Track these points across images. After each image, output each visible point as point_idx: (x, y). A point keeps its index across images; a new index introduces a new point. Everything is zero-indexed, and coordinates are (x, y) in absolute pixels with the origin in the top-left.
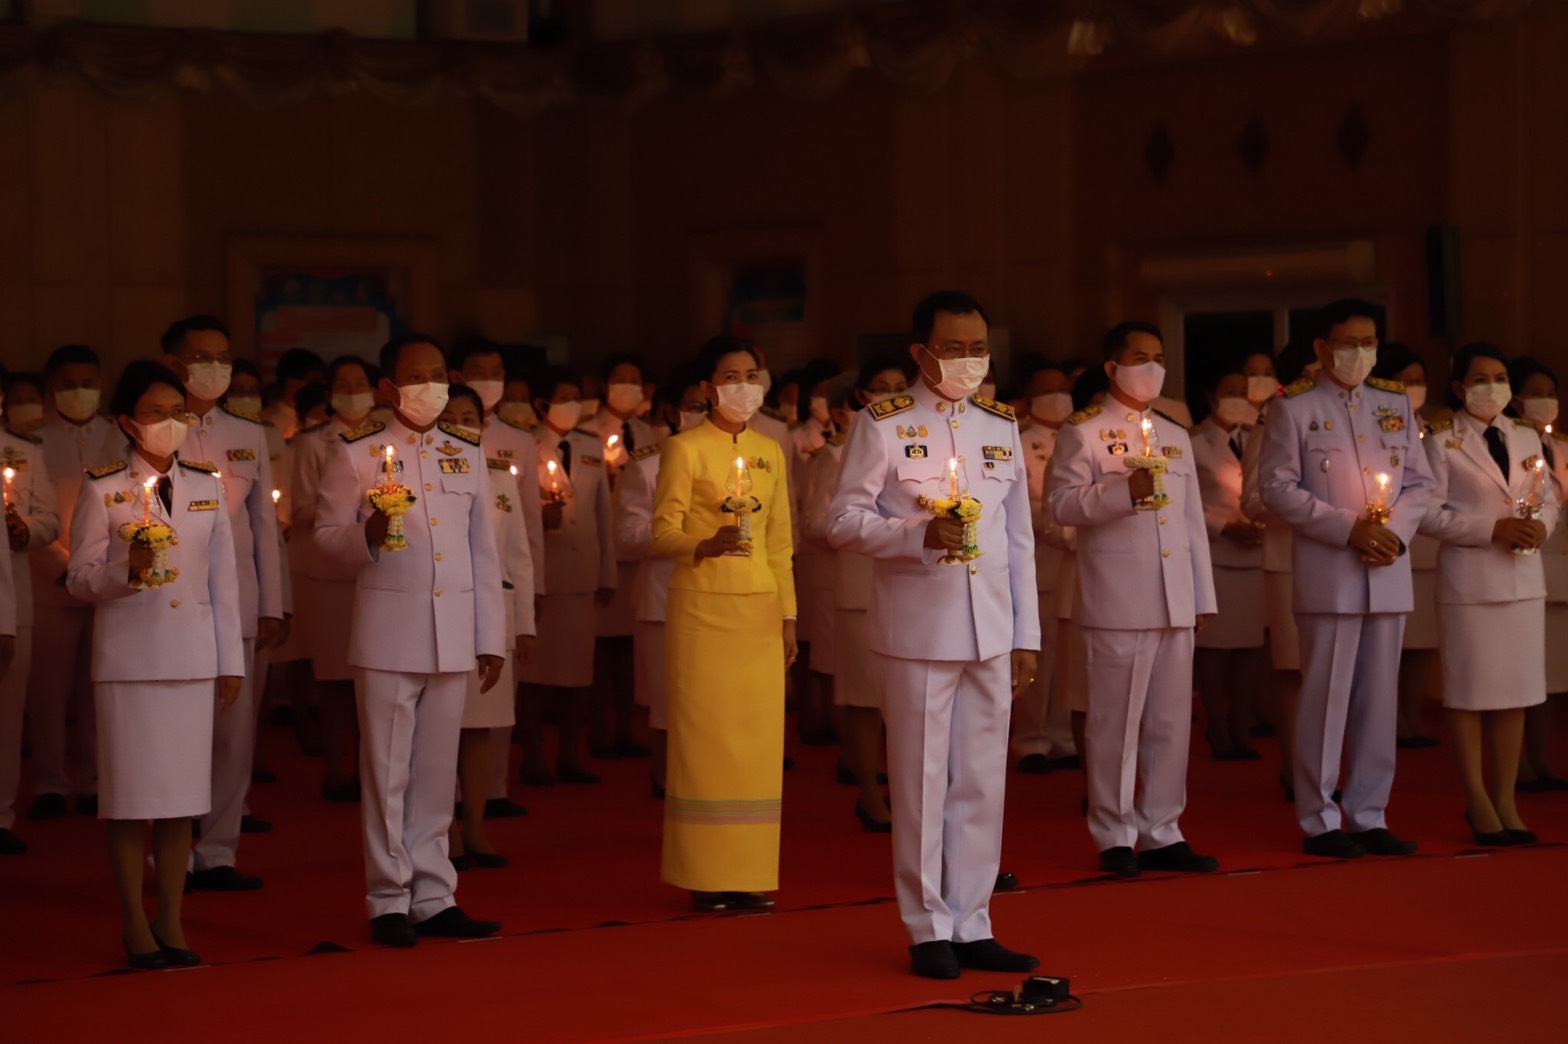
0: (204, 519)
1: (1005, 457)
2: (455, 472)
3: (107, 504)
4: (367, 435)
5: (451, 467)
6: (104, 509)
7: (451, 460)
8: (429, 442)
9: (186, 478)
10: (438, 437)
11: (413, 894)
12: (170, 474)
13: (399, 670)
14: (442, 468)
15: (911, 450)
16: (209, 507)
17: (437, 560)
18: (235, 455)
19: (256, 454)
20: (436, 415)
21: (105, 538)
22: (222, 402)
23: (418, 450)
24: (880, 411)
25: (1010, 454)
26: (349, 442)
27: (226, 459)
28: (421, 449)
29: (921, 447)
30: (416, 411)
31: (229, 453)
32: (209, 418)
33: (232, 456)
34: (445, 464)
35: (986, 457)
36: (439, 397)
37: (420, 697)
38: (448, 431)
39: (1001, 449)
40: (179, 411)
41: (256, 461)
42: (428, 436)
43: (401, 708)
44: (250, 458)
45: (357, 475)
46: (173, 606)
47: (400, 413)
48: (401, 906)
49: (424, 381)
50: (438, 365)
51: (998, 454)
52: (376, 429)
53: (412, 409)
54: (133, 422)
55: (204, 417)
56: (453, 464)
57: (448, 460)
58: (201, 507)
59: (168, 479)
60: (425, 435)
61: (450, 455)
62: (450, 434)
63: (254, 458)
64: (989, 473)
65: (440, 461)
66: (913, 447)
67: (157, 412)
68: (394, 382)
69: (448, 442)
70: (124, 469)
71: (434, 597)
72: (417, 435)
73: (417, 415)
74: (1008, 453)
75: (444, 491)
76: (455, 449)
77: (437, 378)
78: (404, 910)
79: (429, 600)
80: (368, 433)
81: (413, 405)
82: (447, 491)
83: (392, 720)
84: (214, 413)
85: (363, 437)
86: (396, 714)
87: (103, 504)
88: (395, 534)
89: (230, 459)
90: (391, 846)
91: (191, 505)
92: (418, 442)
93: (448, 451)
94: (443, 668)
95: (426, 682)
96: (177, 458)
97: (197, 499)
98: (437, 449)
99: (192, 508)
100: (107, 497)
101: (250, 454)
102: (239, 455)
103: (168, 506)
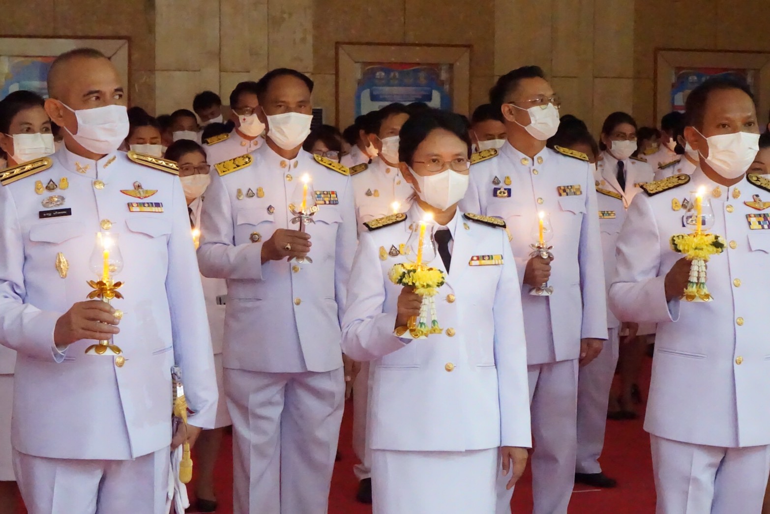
0: (487, 275)
2: (763, 228)
3: (382, 257)
4: (670, 188)
5: (759, 223)
6: (378, 262)
7: (760, 215)
8: (735, 196)
9: (470, 231)
10: (746, 190)
12: (450, 226)
13: (694, 442)
14: (750, 223)
16: (493, 262)
17: (739, 325)
18: (564, 191)
19: (583, 189)
20: (746, 168)
21: (379, 295)
22: (551, 143)
23: (723, 204)
26: (650, 195)
27: (556, 193)
28: (727, 203)
30: (724, 162)
31: (559, 188)
32: (540, 158)
33: (561, 191)
34: (754, 220)
36: (750, 148)
37: (719, 469)
38: (758, 183)
40: (459, 160)
42: (735, 190)
43: (696, 481)
44: (578, 193)
45: (657, 232)
46: (449, 370)
47: (706, 164)
49: (735, 130)
50: (749, 114)
52: (680, 182)
53: (721, 161)
54: (411, 171)
55: (535, 158)
56: (762, 219)
57: (755, 216)
58: (483, 262)
59: (448, 232)
60: (732, 188)
61: (759, 210)
62: (760, 187)
63: (581, 193)
65: (748, 216)
67: (434, 161)
68: (701, 131)
69: (757, 196)
70: (404, 220)
72: (723, 188)
73: (724, 166)
75: (750, 249)
76: (764, 204)
77: (748, 125)
79: (730, 366)
80: (671, 185)
81: (721, 157)
82: (753, 249)
83: (687, 493)
84: (545, 152)
85: (664, 190)
86: (690, 487)
87: (378, 258)
88: (695, 280)
89: (560, 195)
91: (472, 259)
92: (724, 196)
93: (757, 206)
94: (742, 444)
95: (725, 455)
96: (461, 210)
97: (481, 254)
98: (745, 203)
99: (473, 263)
100: (382, 248)
101: (579, 189)
102: (568, 191)
103: (447, 259)
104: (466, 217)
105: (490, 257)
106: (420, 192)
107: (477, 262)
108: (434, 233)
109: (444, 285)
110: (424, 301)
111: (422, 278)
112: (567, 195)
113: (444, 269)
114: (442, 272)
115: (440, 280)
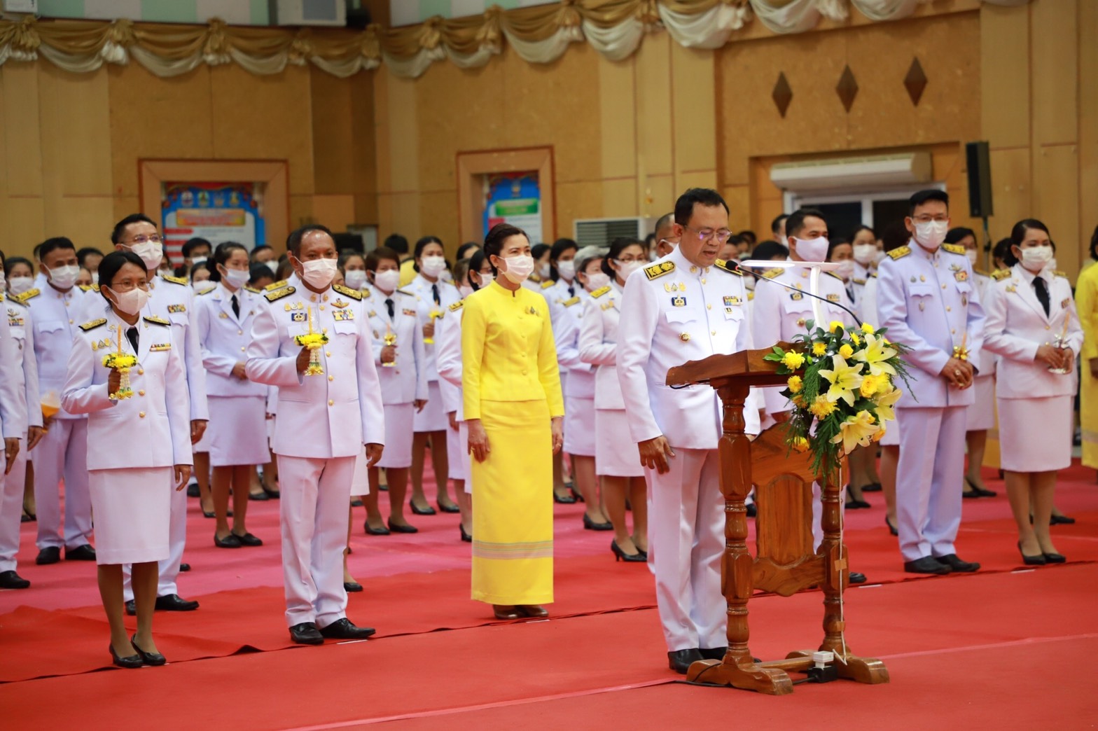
0: (161, 357)
1: (738, 303)
2: (343, 319)
3: (93, 349)
4: (283, 297)
5: (341, 316)
8: (326, 299)
9: (148, 329)
10: (332, 295)
11: (318, 608)
13: (306, 456)
14: (335, 316)
15: (676, 301)
16: (165, 348)
18: (173, 308)
20: (331, 281)
23: (317, 305)
24: (652, 274)
25: (741, 301)
26: (271, 301)
27: (167, 312)
28: (319, 304)
29: (682, 298)
30: (316, 278)
31: (168, 307)
33: (171, 310)
34: (337, 315)
35: (725, 304)
36: (331, 268)
37: (321, 475)
38: (340, 291)
39: (735, 298)
41: (186, 312)
42: (325, 295)
43: (307, 482)
44: (182, 310)
46: (141, 417)
47: (304, 279)
48: (310, 618)
49: (319, 258)
50: (330, 247)
51: (733, 302)
52: (290, 293)
53: (313, 277)
56: (342, 314)
57: (339, 311)
58: (158, 348)
59: (135, 330)
60: (322, 294)
61: (340, 308)
62: (341, 293)
63: (185, 310)
64: (728, 316)
65: (334, 312)
66: (676, 298)
67: (127, 283)
68: (299, 259)
69: (339, 299)
70: (105, 323)
71: (328, 406)
72: (316, 295)
73: (316, 282)
74: (739, 300)
75: (337, 332)
76: (344, 304)
77: (329, 254)
78: (312, 620)
79: (324, 409)
81: (313, 274)
83: (301, 491)
85: (280, 298)
87: (91, 350)
88: (314, 361)
89: (170, 312)
90: (303, 576)
91: (152, 347)
92: (318, 300)
93: (339, 305)
94: (335, 455)
95: (326, 463)
97: (156, 343)
98: (332, 304)
99: (152, 349)
100: (93, 344)
101: (183, 307)
102: (175, 308)
103: (136, 348)
104: (145, 320)
105: (163, 346)
106: (117, 303)
107: (155, 349)
108: (126, 331)
109: (137, 366)
110: (122, 376)
111: (120, 362)
112: (175, 311)
113: (134, 354)
114: (134, 357)
115: (133, 362)
